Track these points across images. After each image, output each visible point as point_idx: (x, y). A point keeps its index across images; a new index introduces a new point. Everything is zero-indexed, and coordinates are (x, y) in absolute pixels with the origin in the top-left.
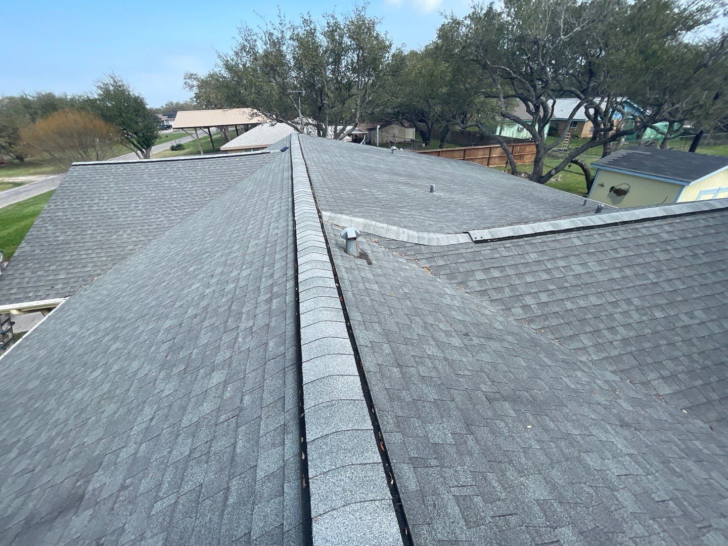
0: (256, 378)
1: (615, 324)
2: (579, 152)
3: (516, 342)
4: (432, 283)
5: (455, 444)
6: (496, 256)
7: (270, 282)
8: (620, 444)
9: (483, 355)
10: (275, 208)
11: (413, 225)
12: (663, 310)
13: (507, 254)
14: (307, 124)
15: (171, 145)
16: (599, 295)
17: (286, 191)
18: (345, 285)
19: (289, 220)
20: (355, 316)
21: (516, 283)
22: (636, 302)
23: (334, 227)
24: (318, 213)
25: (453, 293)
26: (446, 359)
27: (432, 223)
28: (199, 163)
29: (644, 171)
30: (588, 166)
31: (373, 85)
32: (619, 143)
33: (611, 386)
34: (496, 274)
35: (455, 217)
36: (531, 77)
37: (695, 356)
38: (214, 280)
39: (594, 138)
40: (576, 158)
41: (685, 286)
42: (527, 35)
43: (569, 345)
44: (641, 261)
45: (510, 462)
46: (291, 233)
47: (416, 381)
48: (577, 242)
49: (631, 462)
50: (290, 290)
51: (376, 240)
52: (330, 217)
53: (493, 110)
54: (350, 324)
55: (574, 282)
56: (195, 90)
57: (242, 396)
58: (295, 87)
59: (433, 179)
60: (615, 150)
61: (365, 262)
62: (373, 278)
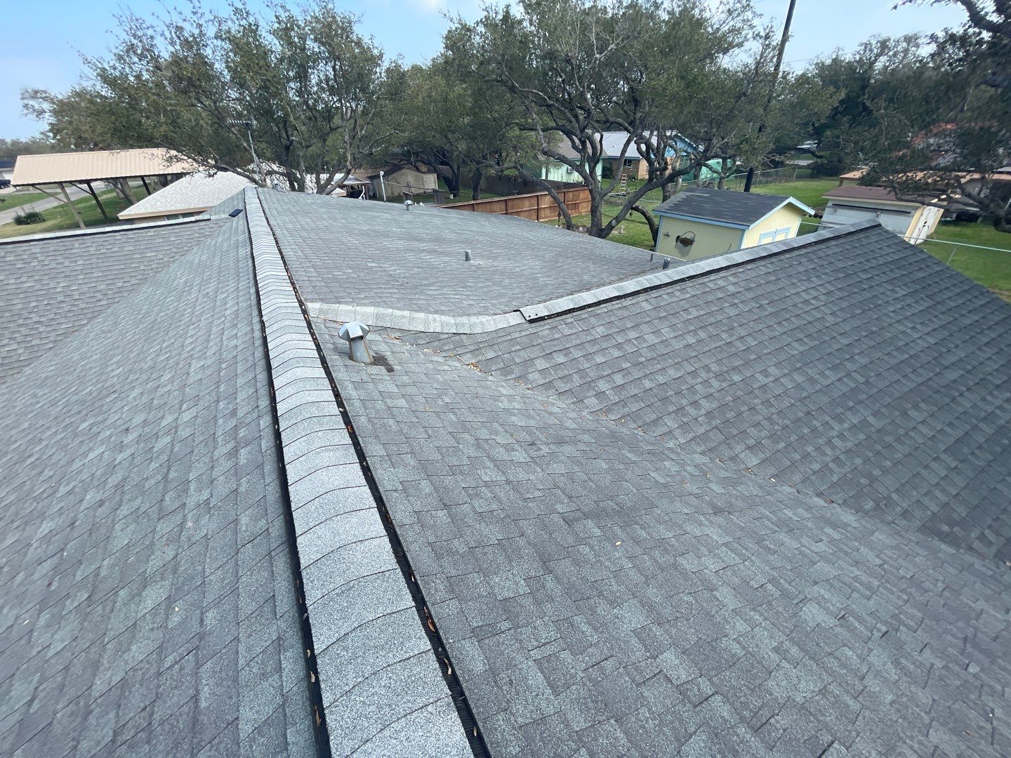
0: (223, 580)
1: (696, 398)
2: (638, 196)
3: (593, 441)
4: (483, 383)
5: (531, 593)
6: (557, 336)
7: (233, 422)
8: (715, 535)
9: (555, 465)
10: (228, 306)
11: (446, 309)
12: (740, 372)
13: (570, 332)
14: (270, 173)
15: (14, 215)
16: (677, 366)
17: (245, 278)
18: (354, 408)
19: (254, 321)
20: (374, 450)
21: (586, 366)
22: (714, 367)
23: (329, 324)
24: (301, 306)
25: (511, 392)
26: (508, 482)
27: (472, 302)
28: (77, 243)
29: (706, 215)
30: (651, 214)
31: (365, 112)
32: (677, 185)
33: (701, 470)
34: (560, 359)
35: (502, 291)
36: (570, 104)
37: (775, 417)
38: (131, 437)
39: (650, 179)
40: (637, 204)
41: (757, 342)
42: (557, 50)
43: (654, 432)
44: (712, 320)
45: (600, 594)
46: (259, 342)
47: (471, 522)
48: (646, 306)
49: (727, 552)
50: (266, 430)
51: (397, 335)
52: (321, 311)
53: (533, 147)
54: (367, 463)
55: (649, 355)
56: (49, 119)
57: (202, 614)
58: (240, 115)
59: (467, 242)
60: (675, 192)
61: (382, 369)
62: (396, 391)
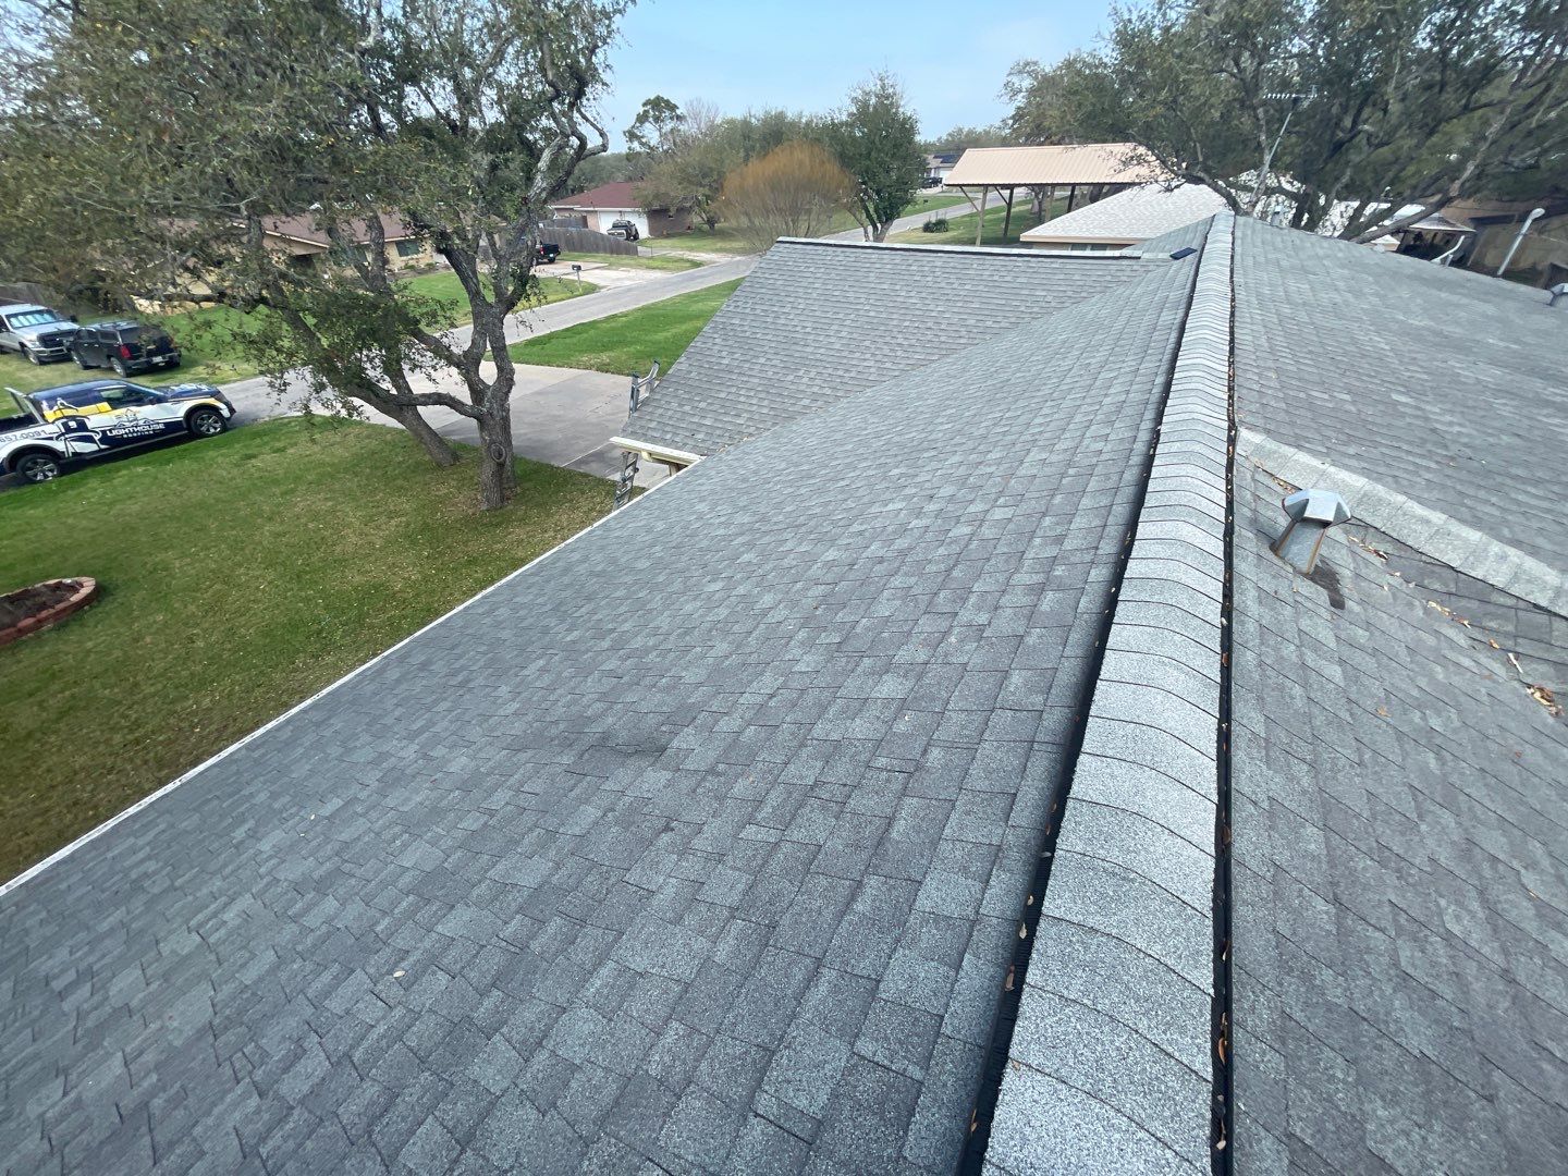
0: (963, 726)
10: (1112, 391)
15: (926, 220)
19: (1143, 426)
20: (1248, 715)
24: (1230, 430)
46: (1136, 459)
50: (1096, 586)
51: (1383, 547)
52: (1259, 448)
54: (1229, 728)
57: (929, 744)
61: (1322, 596)
62: (1333, 644)
